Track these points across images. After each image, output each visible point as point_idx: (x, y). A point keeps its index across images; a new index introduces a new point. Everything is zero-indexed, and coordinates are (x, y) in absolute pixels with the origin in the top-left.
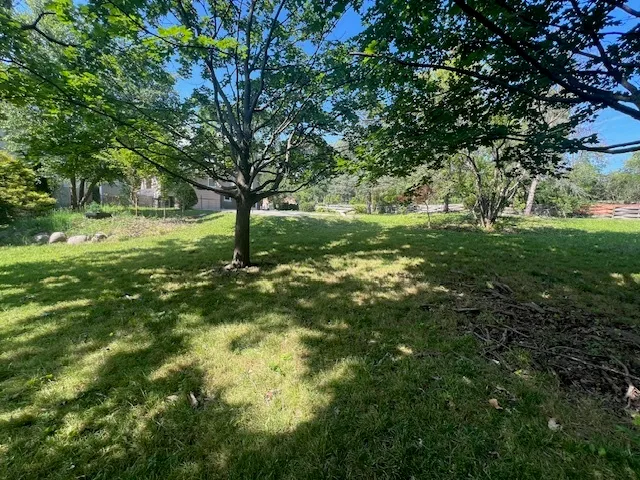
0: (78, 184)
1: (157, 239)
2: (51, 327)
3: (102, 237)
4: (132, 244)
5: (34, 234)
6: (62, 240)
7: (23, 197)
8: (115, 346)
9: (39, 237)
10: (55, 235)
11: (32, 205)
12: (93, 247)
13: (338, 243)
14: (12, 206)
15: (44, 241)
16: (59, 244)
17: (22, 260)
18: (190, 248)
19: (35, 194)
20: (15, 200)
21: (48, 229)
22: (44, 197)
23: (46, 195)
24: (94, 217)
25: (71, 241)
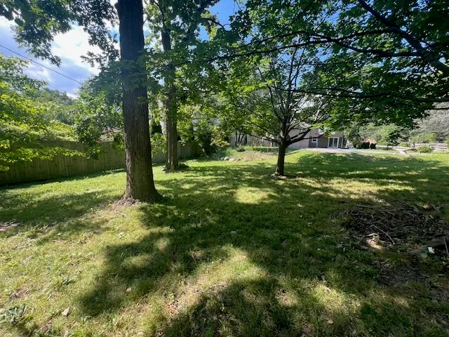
0: (238, 137)
1: (259, 162)
2: (215, 180)
3: (240, 160)
4: (249, 163)
5: (221, 157)
6: (228, 160)
7: (220, 143)
8: (224, 186)
10: (226, 158)
11: (222, 146)
12: (236, 163)
13: (361, 172)
14: (217, 146)
15: (223, 160)
17: (216, 165)
18: (270, 166)
19: (224, 142)
20: (218, 144)
21: (224, 155)
22: (226, 143)
24: (238, 151)
25: (230, 160)
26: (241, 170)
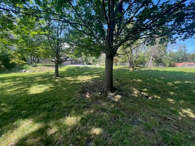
0: (33, 58)
3: (34, 71)
5: (19, 70)
6: (25, 71)
7: (19, 62)
8: (20, 87)
9: (20, 71)
10: (24, 70)
11: (21, 63)
12: (31, 73)
14: (16, 64)
15: (21, 72)
16: (24, 72)
17: (14, 75)
19: (21, 61)
20: (17, 63)
21: (22, 69)
22: (23, 62)
23: (24, 61)
24: (33, 66)
25: (27, 72)
26: (35, 77)
